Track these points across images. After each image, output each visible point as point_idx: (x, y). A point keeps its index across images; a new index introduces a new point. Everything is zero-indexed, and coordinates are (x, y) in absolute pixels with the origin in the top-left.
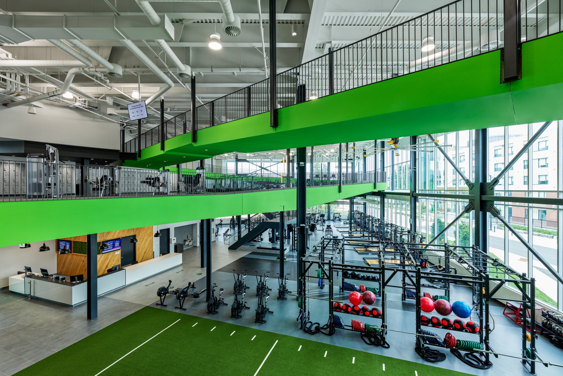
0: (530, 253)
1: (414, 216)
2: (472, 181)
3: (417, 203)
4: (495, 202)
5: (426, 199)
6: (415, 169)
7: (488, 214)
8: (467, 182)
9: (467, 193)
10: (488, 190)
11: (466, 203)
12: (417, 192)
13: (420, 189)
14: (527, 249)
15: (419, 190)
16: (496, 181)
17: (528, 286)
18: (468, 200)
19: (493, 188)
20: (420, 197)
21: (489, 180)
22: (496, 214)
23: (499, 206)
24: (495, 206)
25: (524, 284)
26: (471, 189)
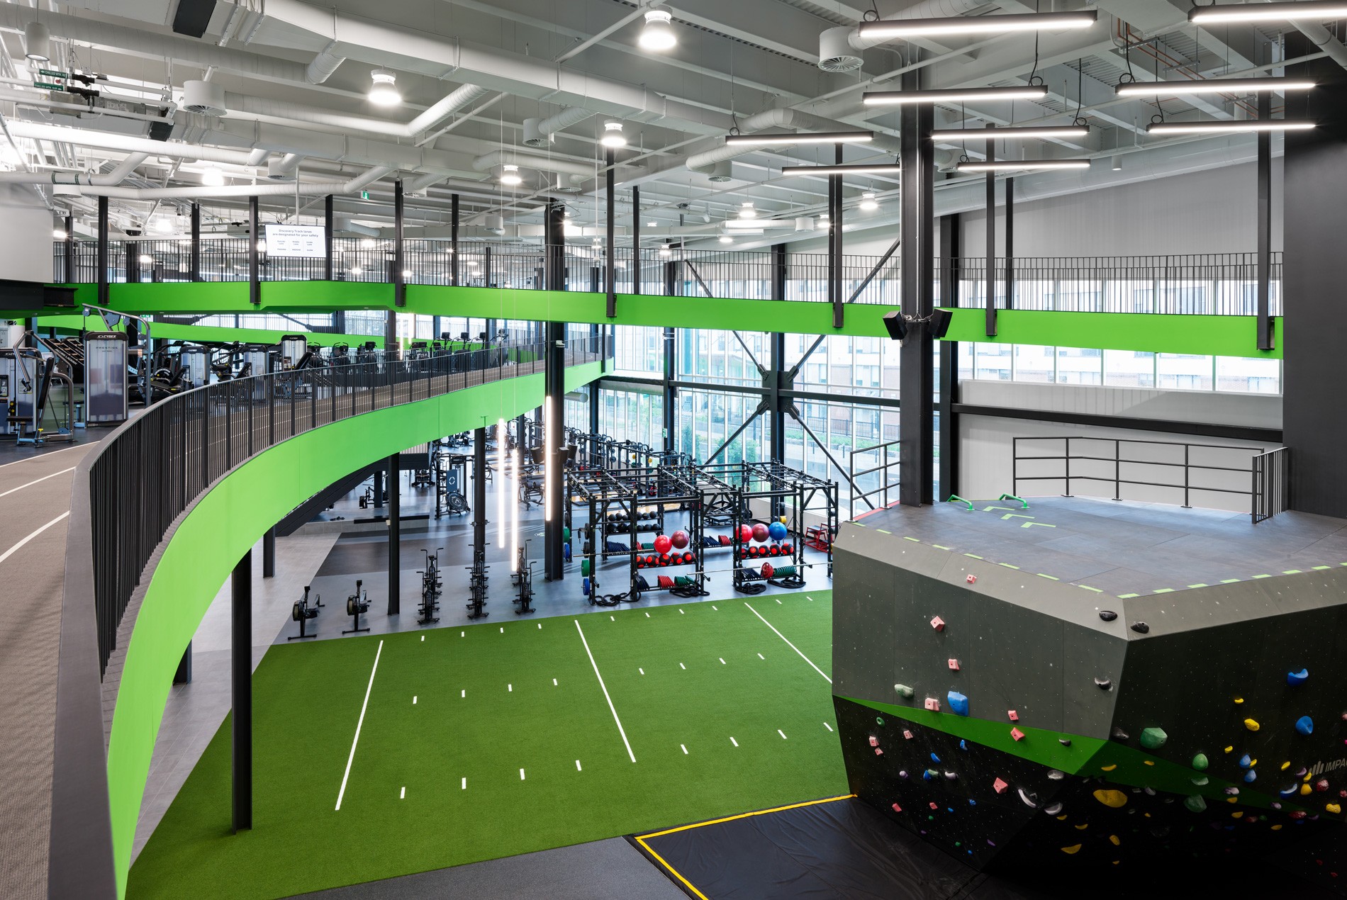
0: (829, 459)
1: (669, 421)
2: (768, 368)
3: (675, 399)
4: (795, 399)
5: (693, 391)
6: (673, 336)
7: (787, 416)
8: (761, 369)
9: (759, 385)
10: (785, 382)
11: (757, 399)
12: (675, 380)
13: (680, 373)
14: (826, 455)
15: (678, 376)
16: (795, 370)
17: (833, 491)
18: (760, 396)
19: (792, 380)
20: (680, 388)
21: (787, 369)
22: (795, 415)
23: (798, 403)
24: (794, 403)
25: (829, 488)
26: (765, 380)
